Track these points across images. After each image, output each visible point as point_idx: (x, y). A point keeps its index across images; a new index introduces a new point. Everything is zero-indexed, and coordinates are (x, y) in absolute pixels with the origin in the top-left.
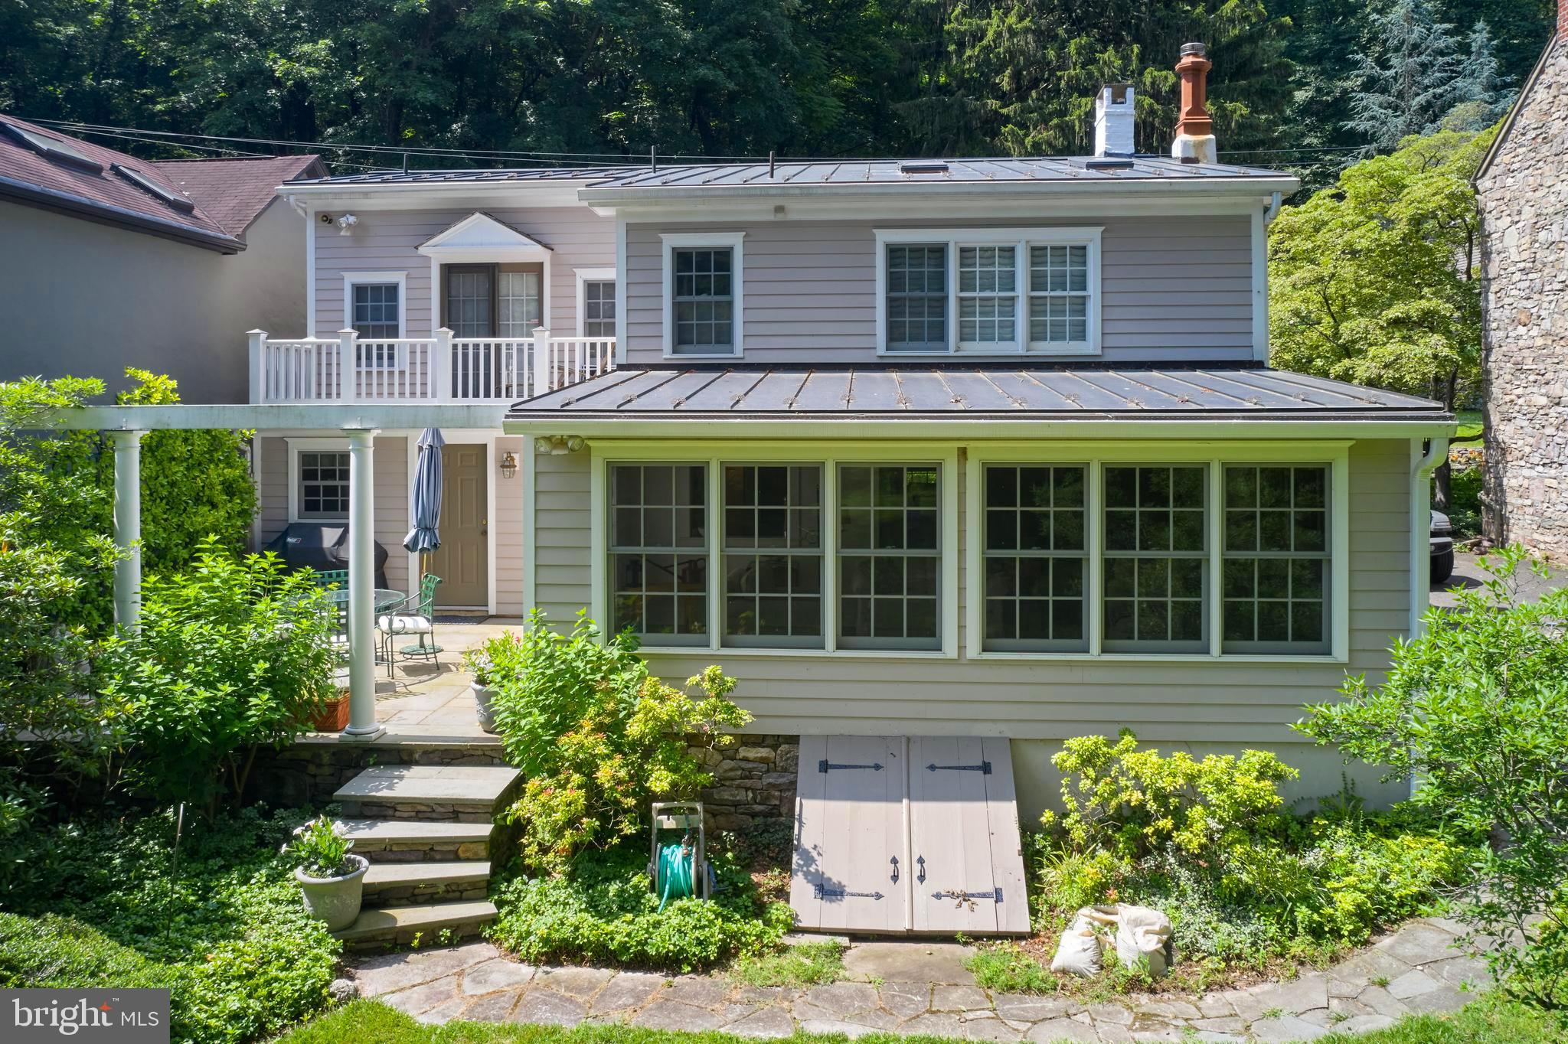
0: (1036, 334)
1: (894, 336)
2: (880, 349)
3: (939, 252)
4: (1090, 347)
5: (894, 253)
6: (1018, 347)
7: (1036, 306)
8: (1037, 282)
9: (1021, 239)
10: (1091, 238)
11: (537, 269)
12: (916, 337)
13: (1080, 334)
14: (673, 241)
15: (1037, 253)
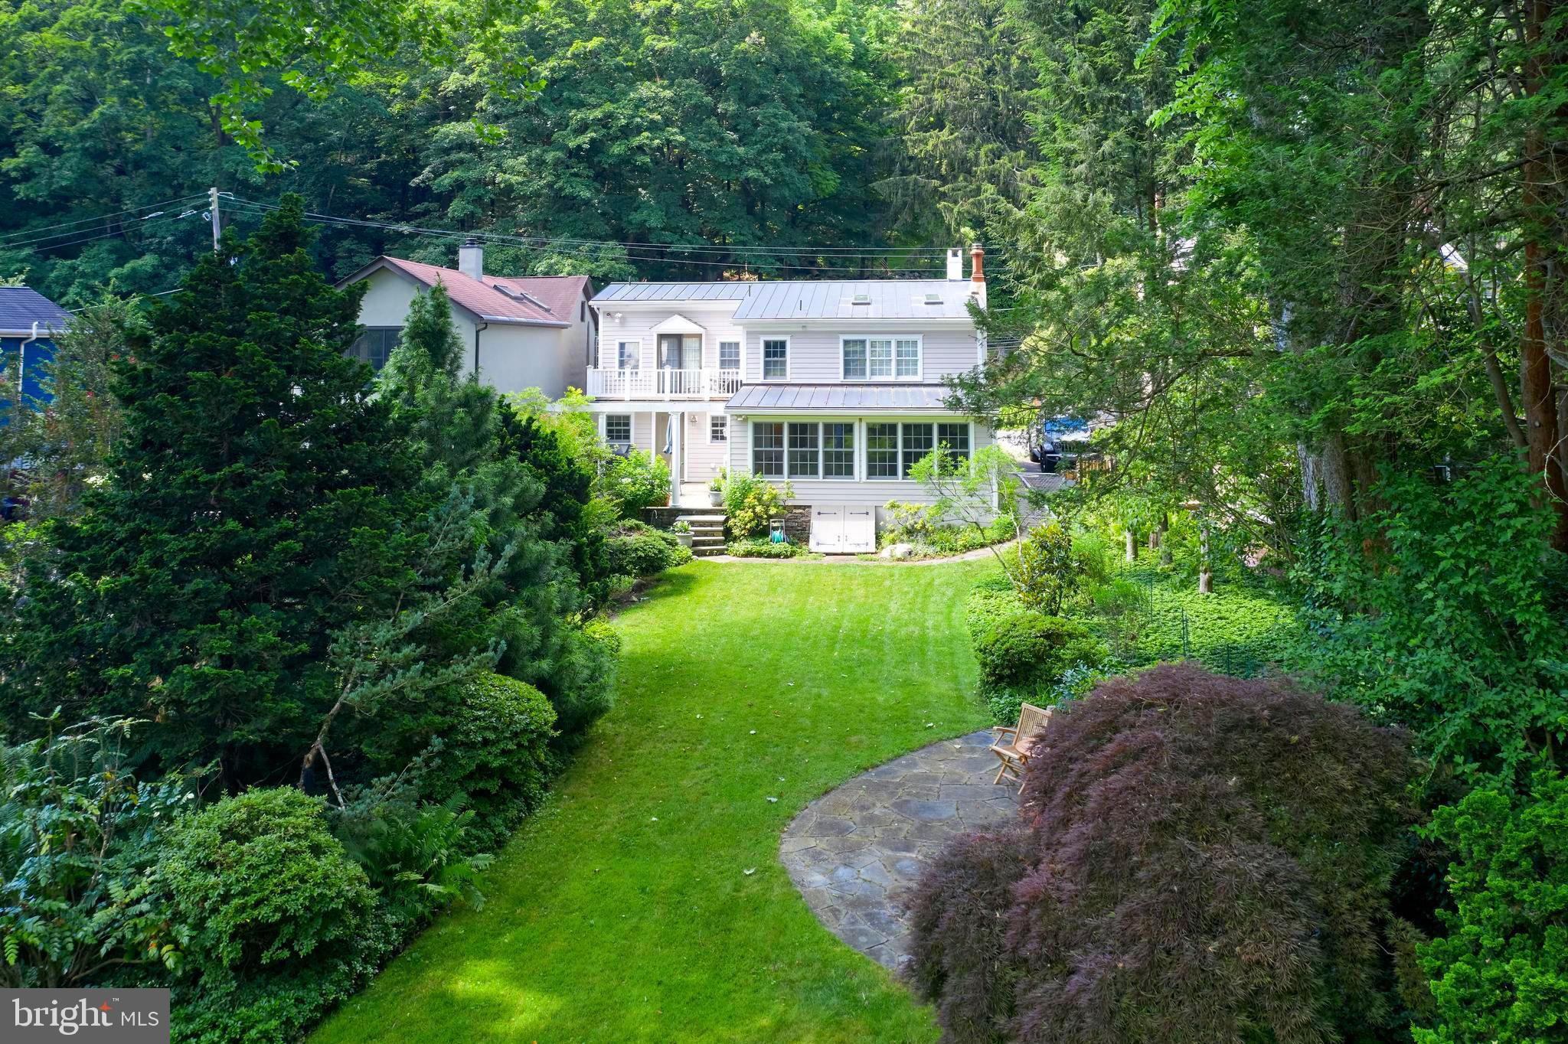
0: (898, 373)
1: (846, 374)
2: (840, 378)
3: (863, 343)
4: (918, 379)
5: (846, 343)
6: (892, 378)
7: (899, 363)
8: (899, 354)
9: (893, 339)
10: (919, 338)
11: (700, 336)
12: (854, 375)
13: (915, 373)
14: (765, 335)
15: (899, 343)
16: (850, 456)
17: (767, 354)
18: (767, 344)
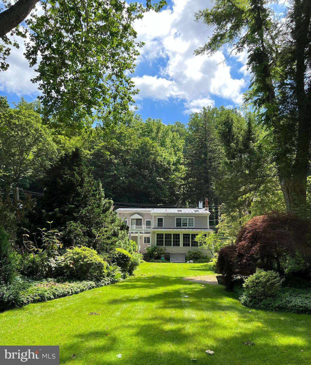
0: (189, 226)
1: (177, 226)
2: (175, 227)
3: (181, 219)
4: (194, 227)
5: (177, 219)
6: (187, 227)
7: (189, 223)
8: (189, 221)
9: (188, 218)
10: (194, 218)
11: (141, 219)
12: (179, 226)
14: (158, 217)
15: (189, 219)
16: (179, 241)
17: (158, 221)
18: (158, 219)
